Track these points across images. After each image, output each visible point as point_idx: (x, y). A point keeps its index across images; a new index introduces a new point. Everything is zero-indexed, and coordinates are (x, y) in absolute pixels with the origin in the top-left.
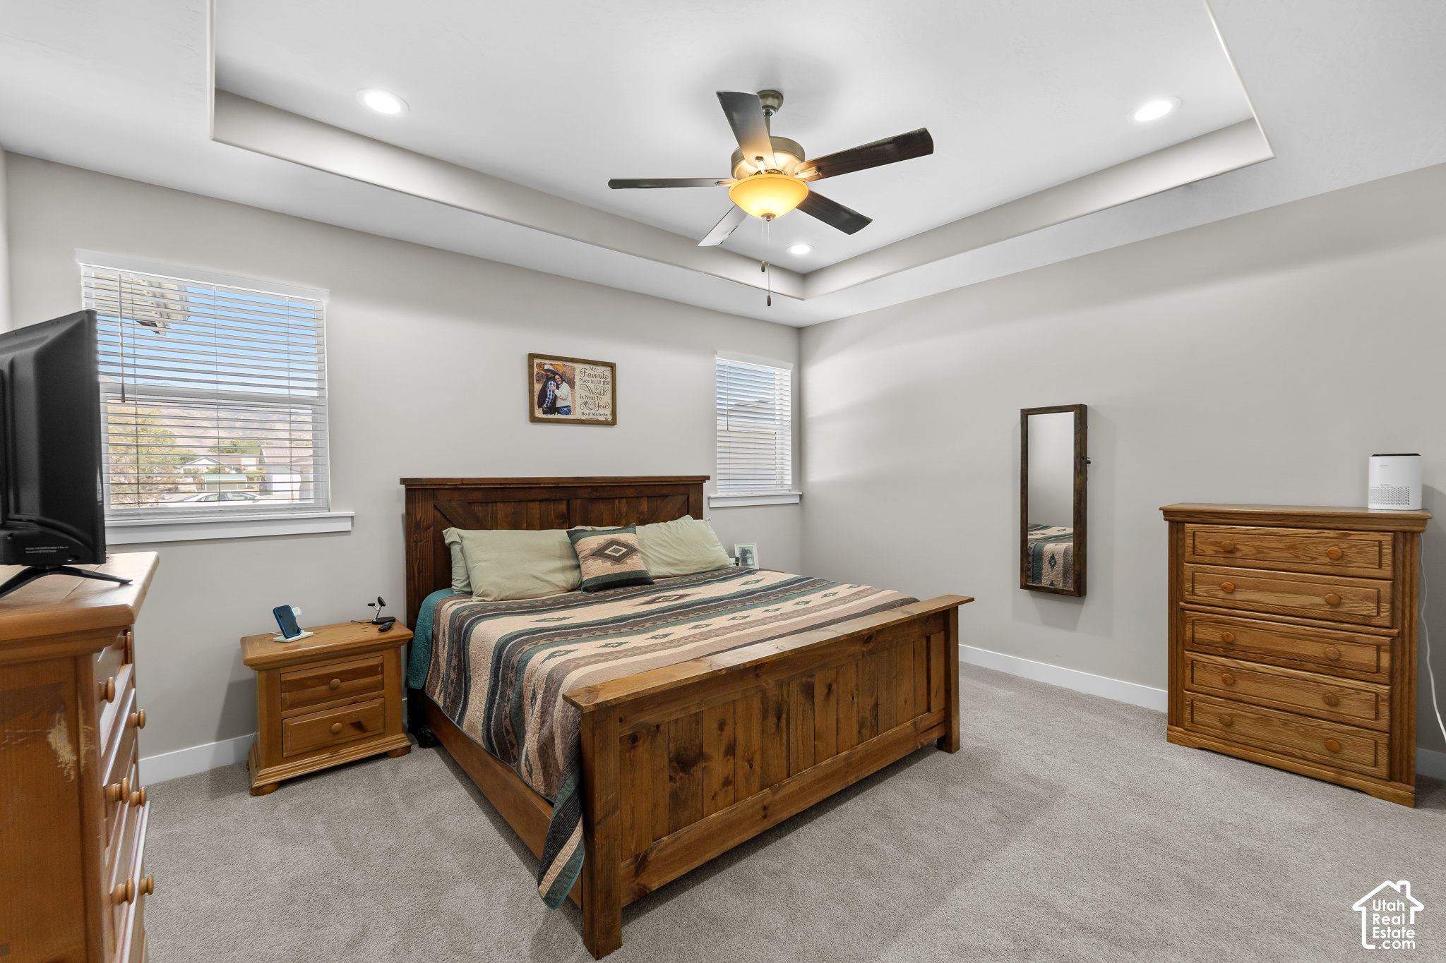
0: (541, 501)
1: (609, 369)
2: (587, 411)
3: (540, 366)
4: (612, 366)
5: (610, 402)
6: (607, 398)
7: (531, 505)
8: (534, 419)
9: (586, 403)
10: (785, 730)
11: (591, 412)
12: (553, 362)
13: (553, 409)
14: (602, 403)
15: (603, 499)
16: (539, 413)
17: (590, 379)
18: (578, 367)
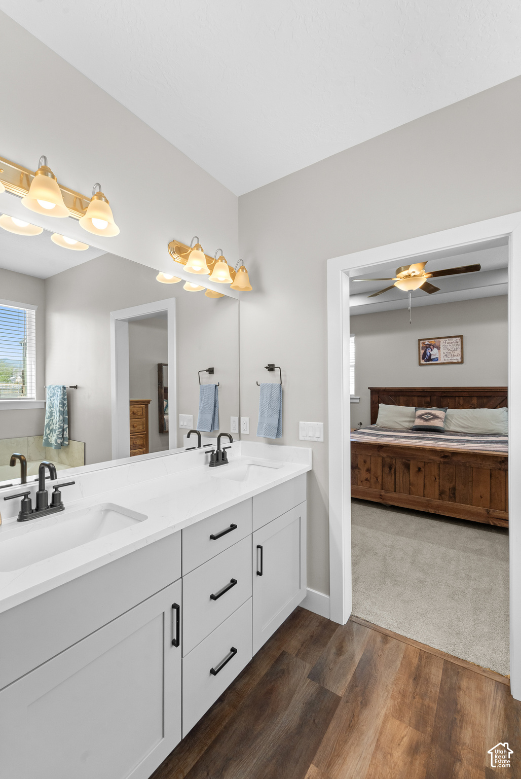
0: (418, 396)
1: (459, 338)
2: (447, 359)
3: (423, 343)
4: (461, 337)
5: (460, 353)
6: (459, 351)
7: (414, 398)
8: (420, 364)
9: (446, 355)
10: (393, 475)
11: (449, 359)
12: (429, 341)
13: (429, 359)
14: (455, 354)
15: (449, 397)
16: (423, 362)
17: (448, 345)
18: (442, 341)
